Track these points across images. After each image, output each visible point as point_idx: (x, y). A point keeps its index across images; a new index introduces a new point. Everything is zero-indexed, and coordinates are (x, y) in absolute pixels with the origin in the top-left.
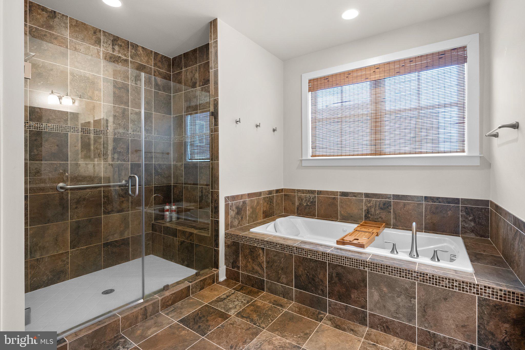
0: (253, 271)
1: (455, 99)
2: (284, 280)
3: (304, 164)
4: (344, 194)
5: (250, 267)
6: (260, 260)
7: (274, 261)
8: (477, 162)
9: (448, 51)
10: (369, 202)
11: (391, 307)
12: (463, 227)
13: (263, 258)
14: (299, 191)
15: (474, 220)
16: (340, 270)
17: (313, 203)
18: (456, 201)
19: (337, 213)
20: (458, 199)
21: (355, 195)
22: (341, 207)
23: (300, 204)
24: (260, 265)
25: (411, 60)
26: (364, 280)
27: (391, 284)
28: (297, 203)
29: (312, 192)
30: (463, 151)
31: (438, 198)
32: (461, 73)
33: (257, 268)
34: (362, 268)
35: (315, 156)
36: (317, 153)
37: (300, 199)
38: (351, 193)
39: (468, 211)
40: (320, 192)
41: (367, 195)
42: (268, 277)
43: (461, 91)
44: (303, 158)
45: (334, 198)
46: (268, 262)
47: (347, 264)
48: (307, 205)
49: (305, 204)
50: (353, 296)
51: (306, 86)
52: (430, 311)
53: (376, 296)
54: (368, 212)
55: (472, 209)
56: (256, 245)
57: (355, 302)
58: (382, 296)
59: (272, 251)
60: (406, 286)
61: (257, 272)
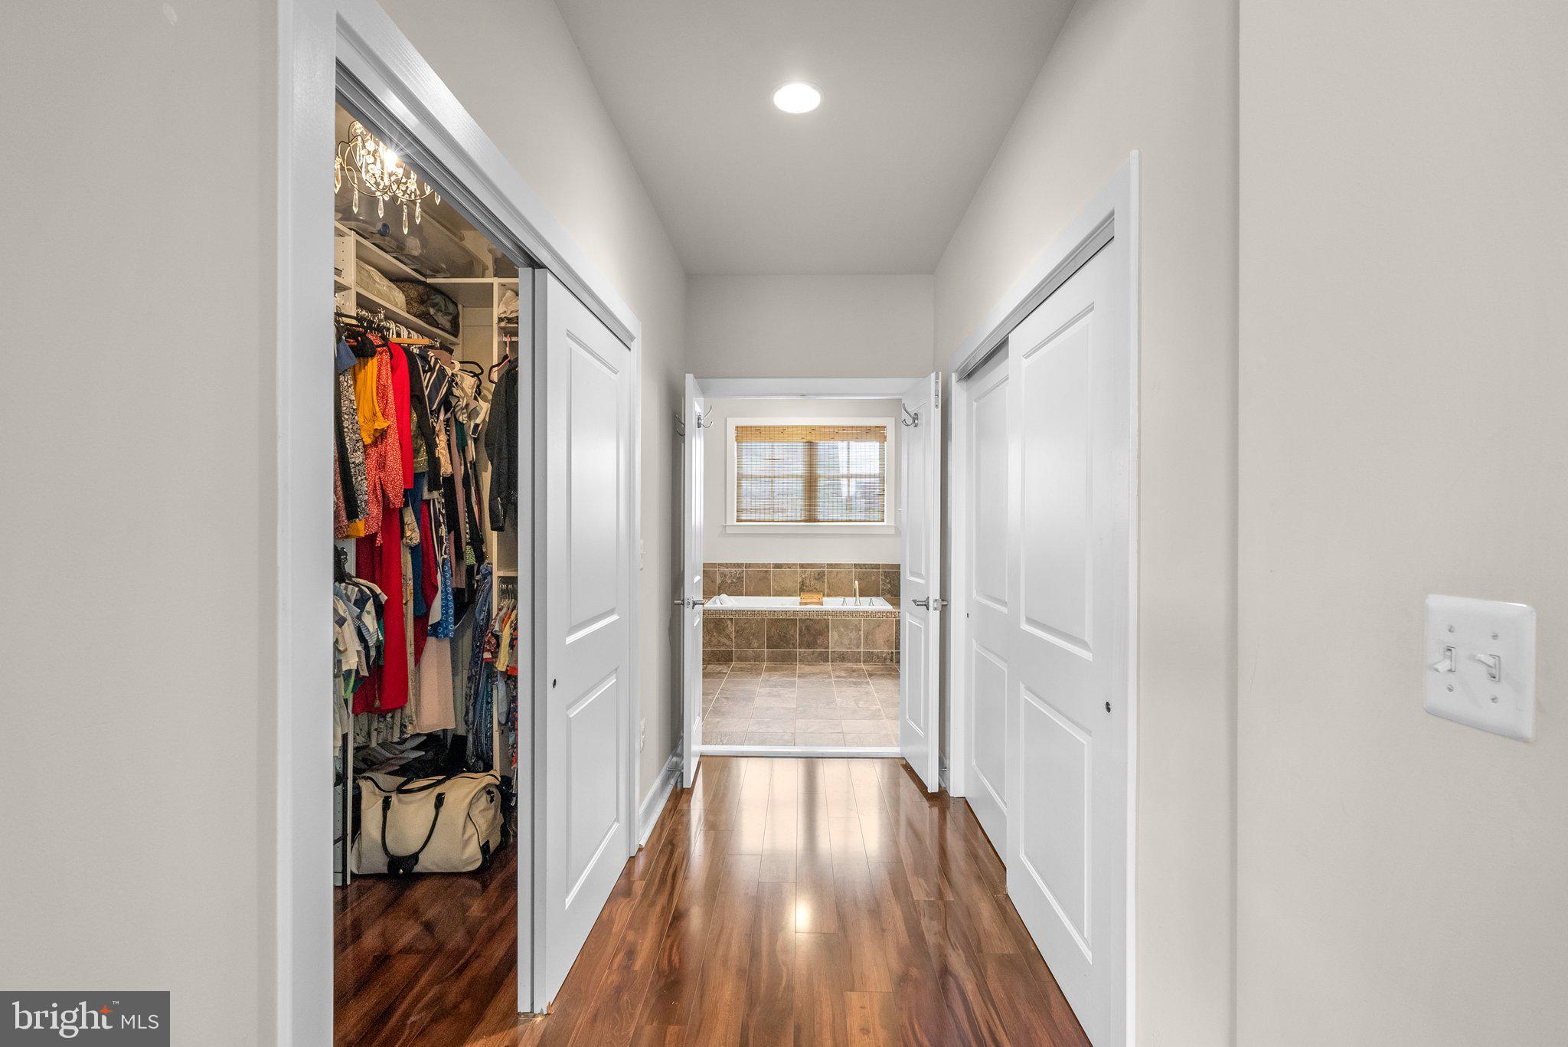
0: (719, 644)
1: (877, 471)
2: (756, 645)
3: (729, 531)
4: (778, 566)
5: (714, 641)
6: (727, 632)
7: (744, 629)
8: (892, 531)
9: (873, 427)
10: (805, 572)
11: (846, 641)
12: (883, 590)
13: (731, 629)
14: (720, 565)
15: (890, 583)
16: (809, 623)
17: (740, 579)
18: (877, 566)
19: (769, 589)
20: (879, 565)
21: (789, 566)
22: (774, 580)
23: (723, 581)
24: (728, 637)
25: (844, 428)
26: (828, 627)
27: (846, 625)
28: (718, 581)
29: (739, 565)
30: (883, 521)
31: (864, 565)
32: (882, 449)
33: (726, 641)
34: (826, 617)
35: (742, 521)
36: (744, 518)
37: (723, 575)
38: (785, 564)
39: (886, 574)
40: (748, 566)
41: (802, 566)
42: (738, 646)
43: (882, 465)
44: (728, 524)
45: (766, 571)
46: (737, 632)
47: (815, 617)
48: (733, 582)
49: (729, 581)
50: (819, 642)
51: (732, 434)
52: (870, 637)
53: (836, 635)
54: (803, 584)
55: (889, 572)
56: (723, 617)
57: (821, 646)
58: (840, 636)
59: (741, 620)
60: (856, 623)
61: (724, 644)
